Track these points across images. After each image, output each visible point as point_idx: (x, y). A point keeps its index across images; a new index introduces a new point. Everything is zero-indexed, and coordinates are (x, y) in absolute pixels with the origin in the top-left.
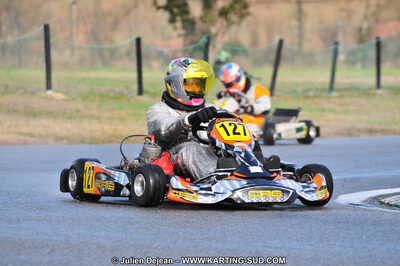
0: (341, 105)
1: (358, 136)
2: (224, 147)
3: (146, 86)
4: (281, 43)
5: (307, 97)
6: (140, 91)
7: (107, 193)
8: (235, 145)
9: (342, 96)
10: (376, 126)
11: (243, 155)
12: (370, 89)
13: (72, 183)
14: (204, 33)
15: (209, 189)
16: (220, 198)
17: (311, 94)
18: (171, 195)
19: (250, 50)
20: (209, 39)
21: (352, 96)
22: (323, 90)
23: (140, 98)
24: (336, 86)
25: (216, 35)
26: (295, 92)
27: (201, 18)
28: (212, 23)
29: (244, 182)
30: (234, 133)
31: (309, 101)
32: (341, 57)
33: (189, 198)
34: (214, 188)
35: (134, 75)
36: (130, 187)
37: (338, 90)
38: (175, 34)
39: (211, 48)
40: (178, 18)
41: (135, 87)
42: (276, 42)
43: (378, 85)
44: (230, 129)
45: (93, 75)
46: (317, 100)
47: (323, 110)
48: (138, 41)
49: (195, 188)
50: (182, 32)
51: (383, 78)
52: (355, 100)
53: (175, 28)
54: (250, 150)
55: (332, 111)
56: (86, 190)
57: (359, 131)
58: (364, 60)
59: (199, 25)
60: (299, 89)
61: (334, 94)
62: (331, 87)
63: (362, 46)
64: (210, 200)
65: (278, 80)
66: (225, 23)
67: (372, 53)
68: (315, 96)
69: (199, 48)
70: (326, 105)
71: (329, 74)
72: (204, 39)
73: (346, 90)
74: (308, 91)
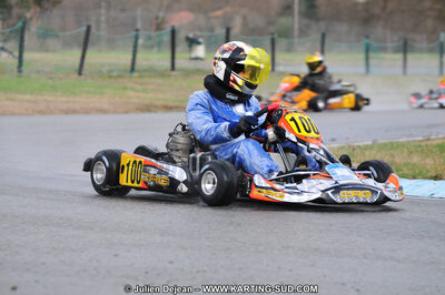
0: (141, 84)
1: (156, 112)
4: (89, 29)
5: (111, 77)
9: (141, 77)
10: (170, 104)
12: (166, 71)
14: (20, 18)
17: (115, 74)
20: (24, 23)
21: (149, 76)
24: (136, 68)
25: (31, 19)
27: (17, 4)
28: (28, 8)
31: (113, 80)
32: (140, 41)
37: (138, 71)
42: (84, 28)
43: (173, 68)
47: (125, 88)
51: (177, 61)
52: (153, 80)
55: (132, 89)
57: (156, 107)
58: (159, 45)
59: (16, 11)
60: (105, 70)
61: (135, 74)
62: (133, 69)
63: (159, 33)
65: (86, 61)
66: (38, 9)
67: (167, 38)
68: (119, 76)
69: (16, 31)
71: (130, 57)
72: (20, 24)
73: (146, 71)
74: (111, 71)
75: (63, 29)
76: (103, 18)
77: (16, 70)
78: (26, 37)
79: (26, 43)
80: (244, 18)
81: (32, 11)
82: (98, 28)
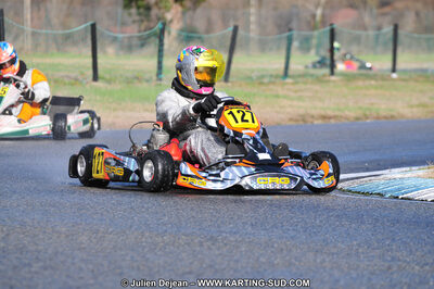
0: (296, 92)
2: (232, 134)
3: (100, 72)
4: (236, 29)
5: (261, 83)
6: (95, 78)
7: (116, 179)
8: (243, 132)
9: (296, 83)
10: (330, 113)
11: (251, 142)
12: (324, 76)
13: (81, 169)
14: (159, 19)
15: (218, 175)
16: (229, 185)
17: (266, 80)
18: (181, 181)
19: (205, 36)
21: (305, 83)
22: (277, 77)
23: (95, 84)
24: (290, 72)
25: (171, 21)
26: (250, 78)
27: (157, 4)
28: (168, 9)
29: (253, 169)
30: (243, 120)
31: (264, 87)
32: (295, 44)
33: (197, 184)
34: (223, 174)
35: (89, 61)
36: (139, 173)
37: (292, 77)
38: (129, 20)
39: (166, 34)
40: (133, 4)
41: (90, 72)
42: (231, 29)
43: (332, 72)
44: (239, 116)
45: (48, 60)
46: (271, 87)
47: (277, 96)
48: (93, 27)
49: (204, 174)
50: (137, 18)
52: (308, 86)
53: (130, 14)
54: (258, 137)
55: (285, 97)
56: (95, 175)
57: (313, 117)
59: (154, 12)
60: (254, 76)
61: (289, 80)
62: (286, 74)
64: (219, 186)
65: (233, 67)
66: (180, 9)
68: (270, 83)
69: (155, 34)
70: (280, 91)
71: (283, 61)
72: (160, 26)
73: (300, 76)
74: (263, 77)
75: (208, 31)
76: (253, 19)
77: (155, 78)
78: (166, 41)
79: (166, 47)
80: (417, 14)
81: (173, 11)
82: (247, 29)
